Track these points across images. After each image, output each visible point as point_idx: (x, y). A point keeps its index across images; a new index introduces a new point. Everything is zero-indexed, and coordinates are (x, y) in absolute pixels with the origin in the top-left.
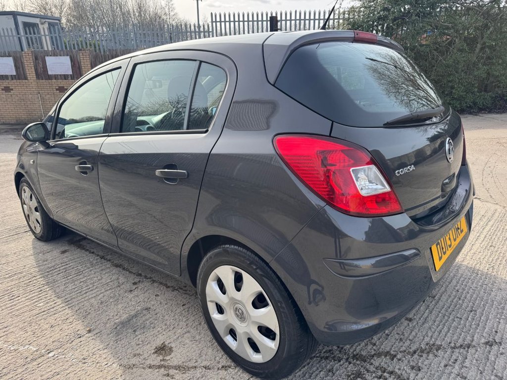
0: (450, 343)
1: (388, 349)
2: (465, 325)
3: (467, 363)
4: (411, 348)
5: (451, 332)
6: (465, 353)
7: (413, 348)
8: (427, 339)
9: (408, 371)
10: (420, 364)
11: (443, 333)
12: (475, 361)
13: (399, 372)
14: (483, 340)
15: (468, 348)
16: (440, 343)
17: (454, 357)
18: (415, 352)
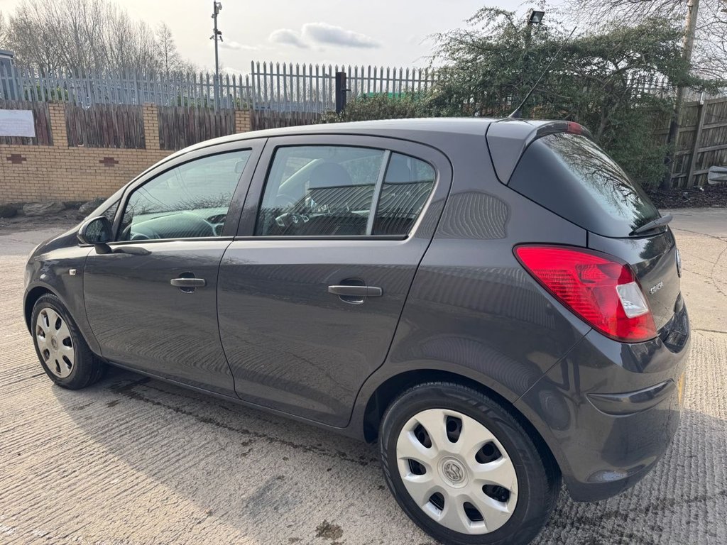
0: (682, 496)
1: (615, 508)
2: (691, 474)
3: (710, 518)
4: (640, 505)
5: (678, 482)
6: (703, 506)
7: (644, 504)
8: (655, 493)
9: (650, 532)
10: (658, 523)
11: (670, 485)
12: (718, 515)
13: (639, 535)
14: (717, 491)
15: (705, 500)
16: (671, 497)
17: (693, 512)
18: (647, 510)
